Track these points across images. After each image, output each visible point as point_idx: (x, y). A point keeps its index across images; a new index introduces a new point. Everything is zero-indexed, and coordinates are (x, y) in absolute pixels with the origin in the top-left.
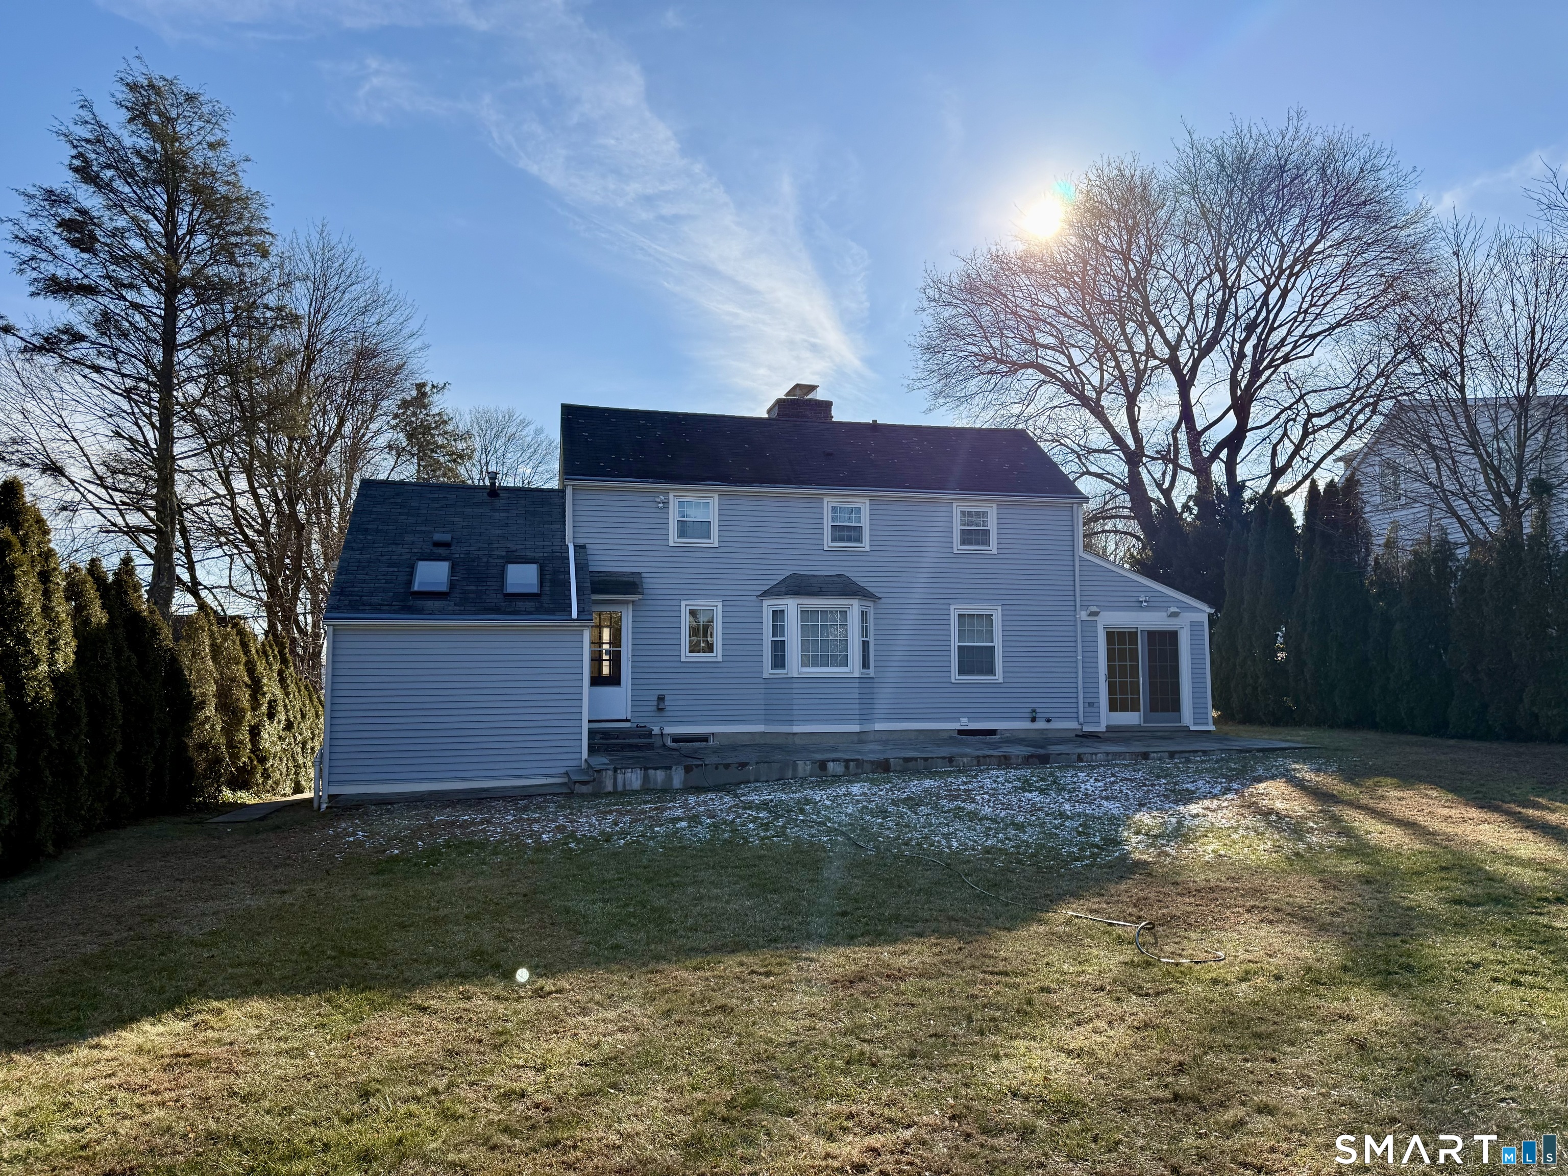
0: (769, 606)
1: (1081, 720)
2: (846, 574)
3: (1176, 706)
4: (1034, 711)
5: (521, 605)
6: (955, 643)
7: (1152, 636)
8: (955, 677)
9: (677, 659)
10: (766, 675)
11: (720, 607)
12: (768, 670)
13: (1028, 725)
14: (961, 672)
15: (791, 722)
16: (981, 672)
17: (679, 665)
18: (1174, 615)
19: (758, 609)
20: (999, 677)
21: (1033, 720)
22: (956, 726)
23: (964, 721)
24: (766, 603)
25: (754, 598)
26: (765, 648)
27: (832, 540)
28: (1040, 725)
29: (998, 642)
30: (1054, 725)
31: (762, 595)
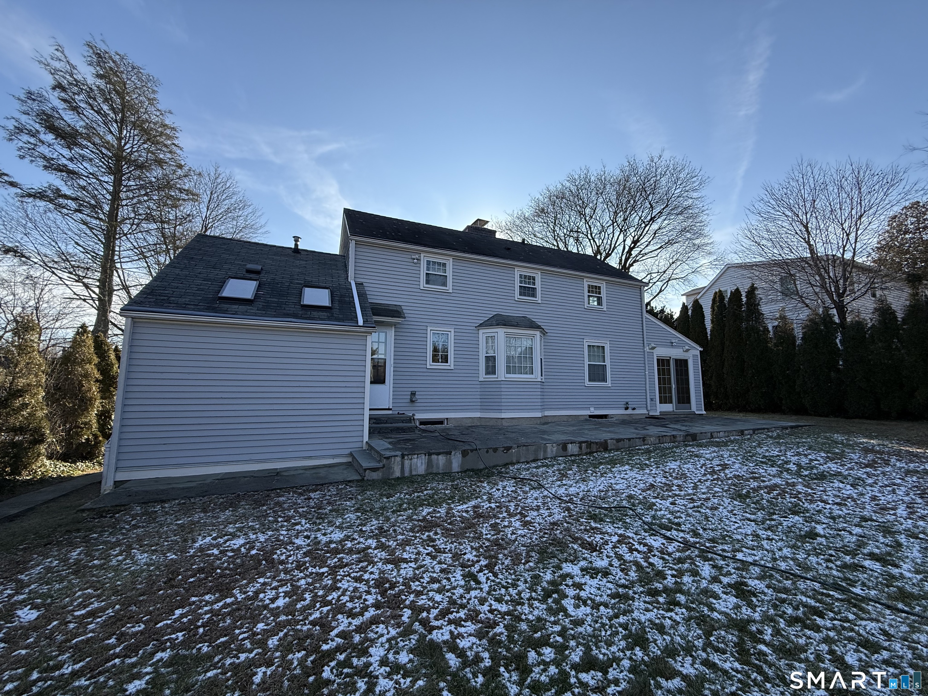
0: (483, 333)
1: (649, 408)
2: (528, 316)
3: (688, 401)
4: (627, 403)
5: (315, 314)
6: (587, 363)
7: (677, 361)
8: (587, 383)
9: (425, 366)
10: (481, 379)
11: (453, 332)
12: (482, 376)
13: (623, 412)
14: (590, 380)
15: (500, 411)
16: (599, 381)
17: (425, 370)
18: (687, 351)
19: (476, 335)
20: (609, 383)
21: (627, 408)
22: (588, 413)
23: (592, 409)
24: (481, 331)
25: (474, 328)
26: (480, 361)
27: (520, 295)
28: (629, 412)
29: (608, 363)
30: (636, 412)
31: (478, 326)
